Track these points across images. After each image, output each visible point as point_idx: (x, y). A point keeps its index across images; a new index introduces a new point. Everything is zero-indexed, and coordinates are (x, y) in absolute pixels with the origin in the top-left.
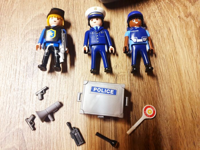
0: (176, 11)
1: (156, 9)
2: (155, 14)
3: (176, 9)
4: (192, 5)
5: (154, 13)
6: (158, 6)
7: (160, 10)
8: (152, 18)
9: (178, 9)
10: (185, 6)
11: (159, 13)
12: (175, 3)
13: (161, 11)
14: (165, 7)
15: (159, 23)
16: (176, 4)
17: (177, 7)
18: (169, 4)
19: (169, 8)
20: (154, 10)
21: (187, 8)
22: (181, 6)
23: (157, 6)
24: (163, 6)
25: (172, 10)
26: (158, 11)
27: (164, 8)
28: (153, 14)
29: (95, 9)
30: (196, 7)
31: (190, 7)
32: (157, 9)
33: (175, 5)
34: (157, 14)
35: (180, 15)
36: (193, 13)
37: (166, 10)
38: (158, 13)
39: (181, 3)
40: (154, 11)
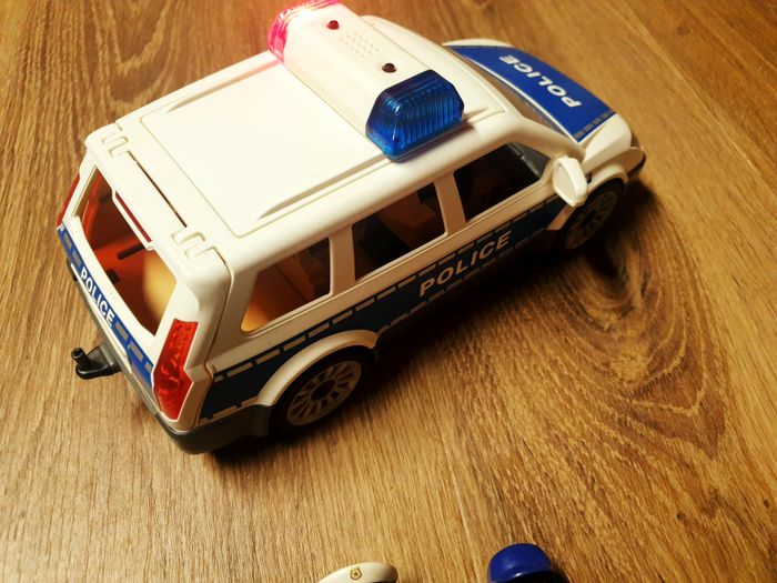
0: (661, 493)
1: (586, 495)
2: (589, 519)
3: (656, 483)
4: (711, 458)
5: (582, 513)
6: (590, 481)
7: (601, 499)
8: (579, 539)
9: (665, 479)
10: (687, 466)
11: (602, 513)
12: (644, 456)
13: (608, 503)
14: (615, 483)
15: (615, 560)
16: (650, 462)
17: (658, 471)
18: (627, 463)
19: (631, 481)
20: (576, 499)
21: (695, 474)
22: (671, 469)
23: (586, 483)
24: (606, 479)
25: (643, 488)
26: (594, 503)
27: (612, 486)
28: (580, 522)
29: (356, 574)
30: (726, 465)
31: (703, 467)
32: (589, 495)
33: (650, 467)
34: (595, 516)
35: (681, 508)
36: (723, 491)
37: (621, 495)
38: (597, 511)
39: (667, 453)
40: (580, 508)
